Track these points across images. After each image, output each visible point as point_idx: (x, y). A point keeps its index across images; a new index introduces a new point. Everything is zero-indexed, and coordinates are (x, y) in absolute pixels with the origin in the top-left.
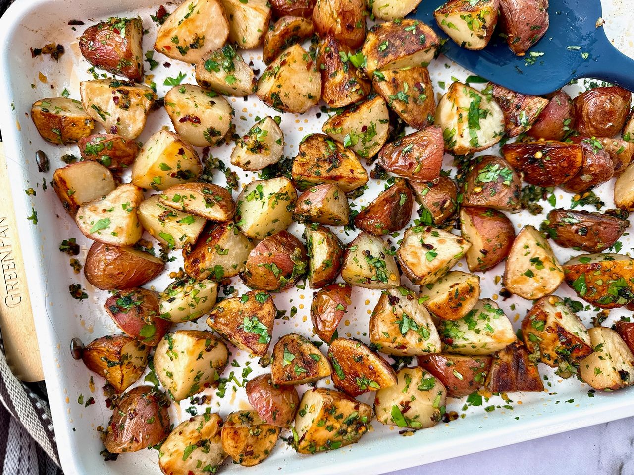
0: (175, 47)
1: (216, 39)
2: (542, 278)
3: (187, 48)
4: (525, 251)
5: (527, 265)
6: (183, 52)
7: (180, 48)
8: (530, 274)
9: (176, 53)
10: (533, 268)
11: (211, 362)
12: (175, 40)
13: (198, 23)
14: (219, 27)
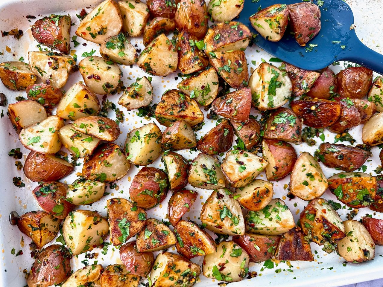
0: (88, 33)
1: (114, 29)
2: (314, 186)
3: (96, 34)
4: (303, 169)
5: (304, 178)
6: (94, 36)
7: (91, 34)
8: (306, 183)
9: (90, 37)
10: (308, 180)
11: (97, 231)
12: (89, 29)
13: (103, 19)
14: (116, 22)
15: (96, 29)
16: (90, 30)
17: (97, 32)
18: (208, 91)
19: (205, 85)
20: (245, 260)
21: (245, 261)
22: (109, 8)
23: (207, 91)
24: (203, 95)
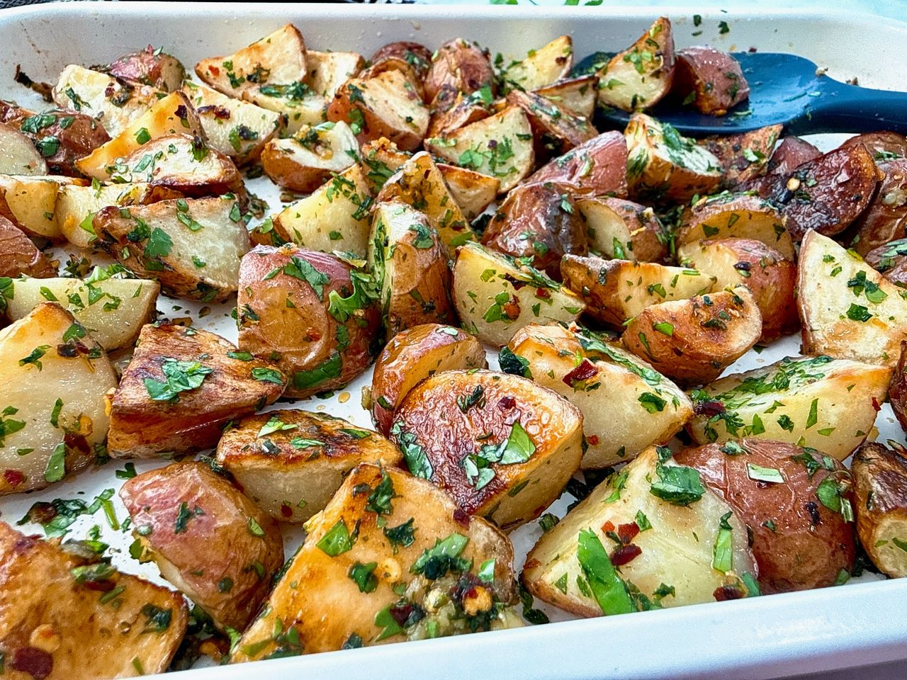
0: (225, 73)
2: (892, 318)
3: (242, 80)
4: (829, 268)
5: (847, 299)
6: (235, 83)
7: (232, 77)
8: (858, 314)
9: (225, 84)
10: (862, 300)
11: (59, 404)
12: (229, 66)
13: (266, 55)
14: (293, 66)
15: (245, 70)
16: (230, 69)
17: (245, 77)
18: (507, 154)
19: (500, 140)
20: (725, 526)
21: (726, 534)
22: (286, 34)
23: (503, 153)
24: (492, 162)
